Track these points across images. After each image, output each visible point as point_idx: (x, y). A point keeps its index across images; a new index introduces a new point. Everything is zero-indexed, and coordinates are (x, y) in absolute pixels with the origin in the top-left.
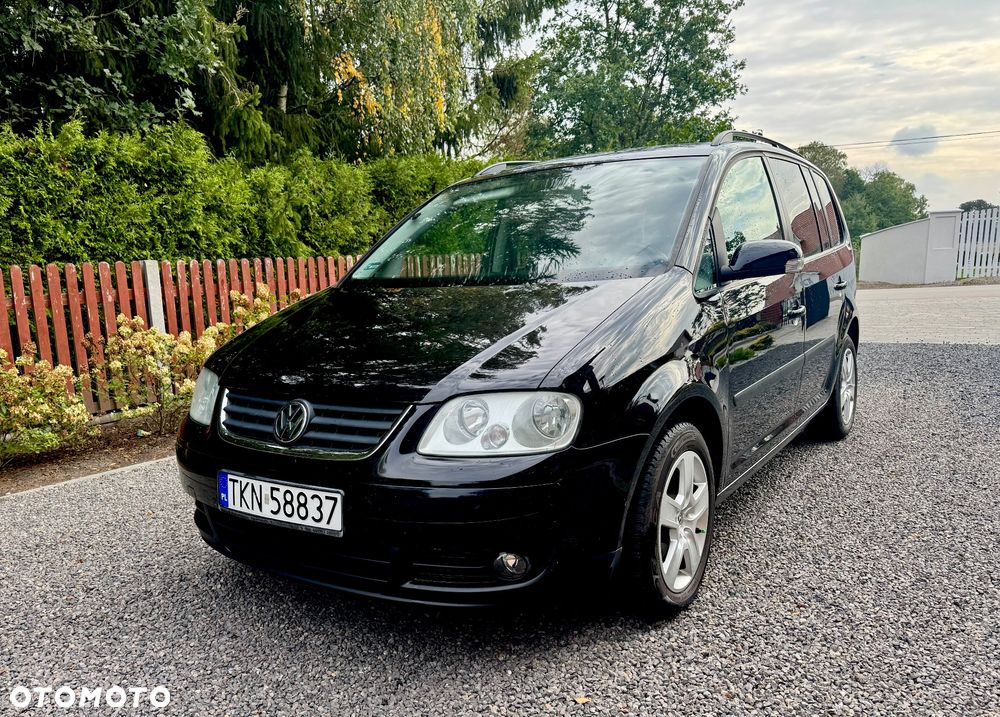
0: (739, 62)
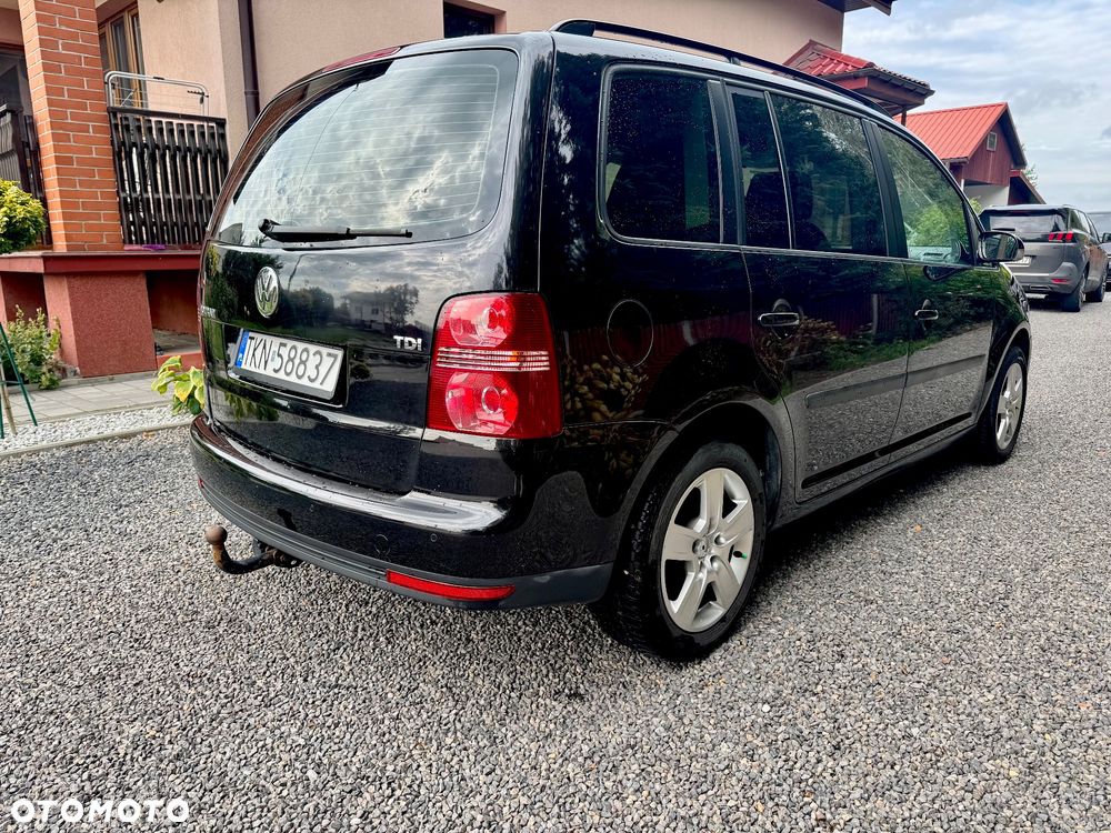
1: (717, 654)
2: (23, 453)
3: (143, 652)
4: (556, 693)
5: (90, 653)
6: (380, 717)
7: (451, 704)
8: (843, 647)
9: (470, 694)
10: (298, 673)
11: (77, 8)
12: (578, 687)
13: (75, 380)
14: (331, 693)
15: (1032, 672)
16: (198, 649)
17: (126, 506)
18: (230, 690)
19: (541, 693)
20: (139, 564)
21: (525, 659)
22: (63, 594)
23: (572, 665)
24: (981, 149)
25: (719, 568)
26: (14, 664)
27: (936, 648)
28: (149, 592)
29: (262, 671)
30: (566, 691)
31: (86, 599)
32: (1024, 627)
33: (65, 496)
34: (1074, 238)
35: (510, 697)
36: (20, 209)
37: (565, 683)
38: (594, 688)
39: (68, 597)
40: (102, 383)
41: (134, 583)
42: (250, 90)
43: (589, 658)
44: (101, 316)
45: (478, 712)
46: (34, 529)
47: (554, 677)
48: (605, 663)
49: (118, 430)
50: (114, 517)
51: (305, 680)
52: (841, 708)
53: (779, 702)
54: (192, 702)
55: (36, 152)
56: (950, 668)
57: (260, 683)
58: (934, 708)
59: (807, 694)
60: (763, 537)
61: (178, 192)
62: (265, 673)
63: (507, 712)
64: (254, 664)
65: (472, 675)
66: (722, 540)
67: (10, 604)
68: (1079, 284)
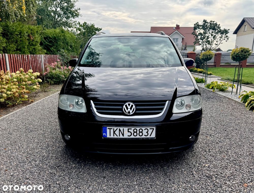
0: (79, 8)
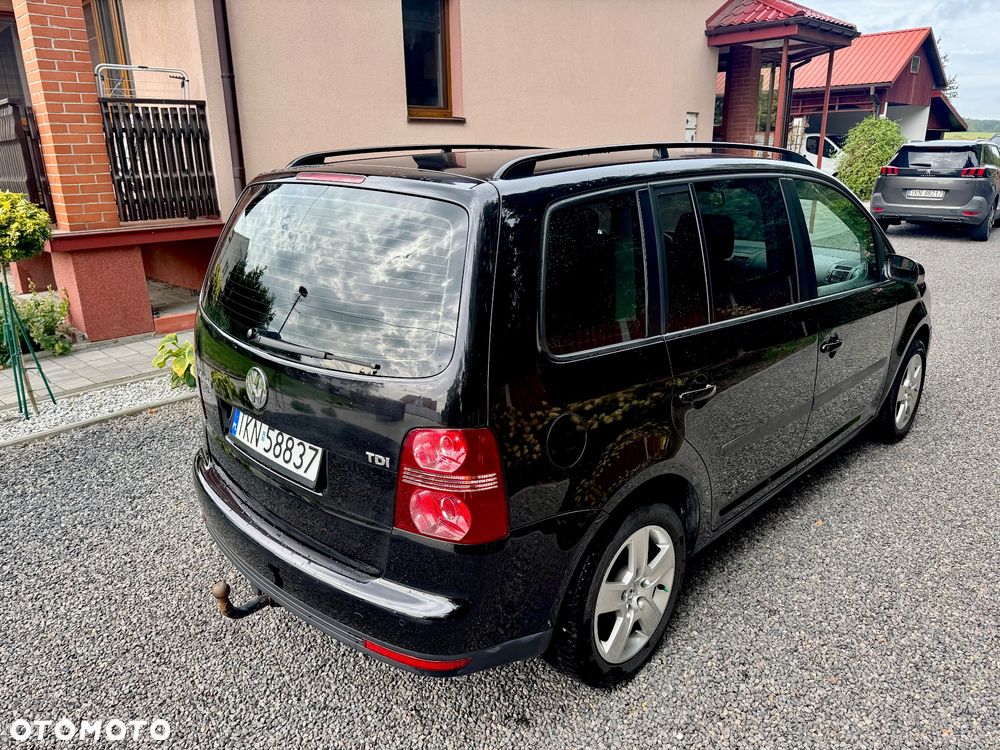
1: (641, 676)
2: (46, 436)
3: (164, 667)
4: (506, 718)
5: (121, 669)
6: (362, 742)
7: (420, 728)
8: (747, 666)
9: (435, 717)
10: (293, 693)
11: (65, 7)
12: (524, 711)
13: (84, 345)
14: (321, 715)
15: (906, 693)
16: (209, 664)
17: (139, 498)
18: (238, 711)
19: (494, 718)
20: (154, 567)
21: (481, 680)
22: (93, 602)
23: (520, 686)
24: (905, 72)
25: (644, 606)
26: (60, 682)
27: (827, 666)
28: (165, 600)
29: (263, 689)
30: (515, 715)
31: (113, 609)
32: (903, 641)
33: (86, 487)
34: (986, 173)
35: (468, 722)
36: (29, 223)
37: (514, 706)
38: (538, 712)
39: (98, 606)
40: (107, 346)
41: (152, 589)
42: (226, 74)
43: (534, 678)
44: (103, 287)
45: (442, 738)
46: (63, 525)
47: (505, 700)
48: (548, 684)
49: (126, 407)
50: (129, 512)
51: (299, 700)
52: (742, 734)
53: (691, 728)
54: (207, 724)
55: (37, 140)
56: (837, 688)
57: (262, 703)
58: (820, 734)
59: (715, 719)
60: (682, 571)
61: (166, 171)
62: (265, 691)
63: (466, 738)
64: (256, 682)
65: (436, 697)
66: (647, 582)
67: (51, 614)
68: (989, 215)
